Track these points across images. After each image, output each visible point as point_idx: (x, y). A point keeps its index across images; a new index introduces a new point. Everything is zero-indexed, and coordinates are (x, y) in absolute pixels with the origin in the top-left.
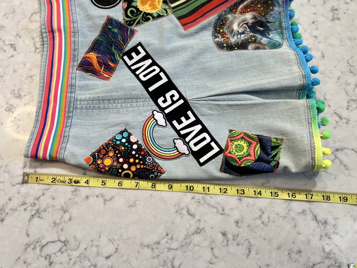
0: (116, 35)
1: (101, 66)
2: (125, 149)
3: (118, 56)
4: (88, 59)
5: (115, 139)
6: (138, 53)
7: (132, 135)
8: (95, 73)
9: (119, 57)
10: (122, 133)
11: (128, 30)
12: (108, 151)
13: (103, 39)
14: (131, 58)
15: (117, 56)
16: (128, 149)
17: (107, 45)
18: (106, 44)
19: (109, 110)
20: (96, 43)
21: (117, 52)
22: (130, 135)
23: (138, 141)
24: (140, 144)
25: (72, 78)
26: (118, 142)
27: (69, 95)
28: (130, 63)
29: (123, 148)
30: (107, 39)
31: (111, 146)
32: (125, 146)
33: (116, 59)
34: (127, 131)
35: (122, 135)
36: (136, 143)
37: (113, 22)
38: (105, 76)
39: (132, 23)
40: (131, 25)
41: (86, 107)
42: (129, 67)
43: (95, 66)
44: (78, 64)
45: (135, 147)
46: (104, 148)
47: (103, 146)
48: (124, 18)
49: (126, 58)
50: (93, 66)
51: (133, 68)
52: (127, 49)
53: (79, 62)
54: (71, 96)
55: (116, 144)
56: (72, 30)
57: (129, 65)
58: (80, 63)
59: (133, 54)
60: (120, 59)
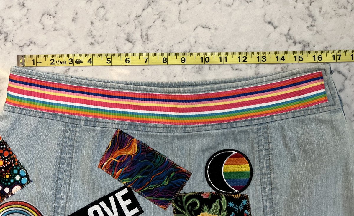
0: (158, 181)
1: (118, 158)
2: (6, 178)
3: (128, 182)
4: (128, 145)
5: (21, 169)
6: (130, 207)
7: (22, 188)
8: (111, 151)
9: (126, 183)
10: (27, 176)
11: (168, 197)
12: (5, 161)
13: (158, 164)
14: (125, 198)
15: (128, 180)
16: (5, 182)
17: (147, 167)
18: (149, 166)
19: (58, 164)
20: (152, 155)
21: (133, 181)
22: (22, 186)
23: (12, 194)
24: (8, 197)
25: (105, 122)
26: (15, 171)
27: (84, 118)
28: (119, 195)
29: (7, 176)
30: (157, 168)
31: (11, 164)
32: (9, 179)
33: (124, 180)
34: (27, 183)
35: (25, 176)
36: (11, 193)
37: (181, 180)
38: (104, 163)
39: (179, 203)
40: (176, 202)
41: (66, 138)
42: (113, 194)
43: (119, 152)
44: (124, 131)
45: (7, 190)
46: (10, 155)
47: (12, 155)
48: (187, 193)
49: (125, 191)
50: (119, 149)
51: (111, 199)
52: (136, 194)
53: (127, 132)
54: (81, 121)
55: (13, 169)
56: (174, 126)
57: (116, 195)
58: (125, 133)
59: (129, 202)
60: (124, 184)
